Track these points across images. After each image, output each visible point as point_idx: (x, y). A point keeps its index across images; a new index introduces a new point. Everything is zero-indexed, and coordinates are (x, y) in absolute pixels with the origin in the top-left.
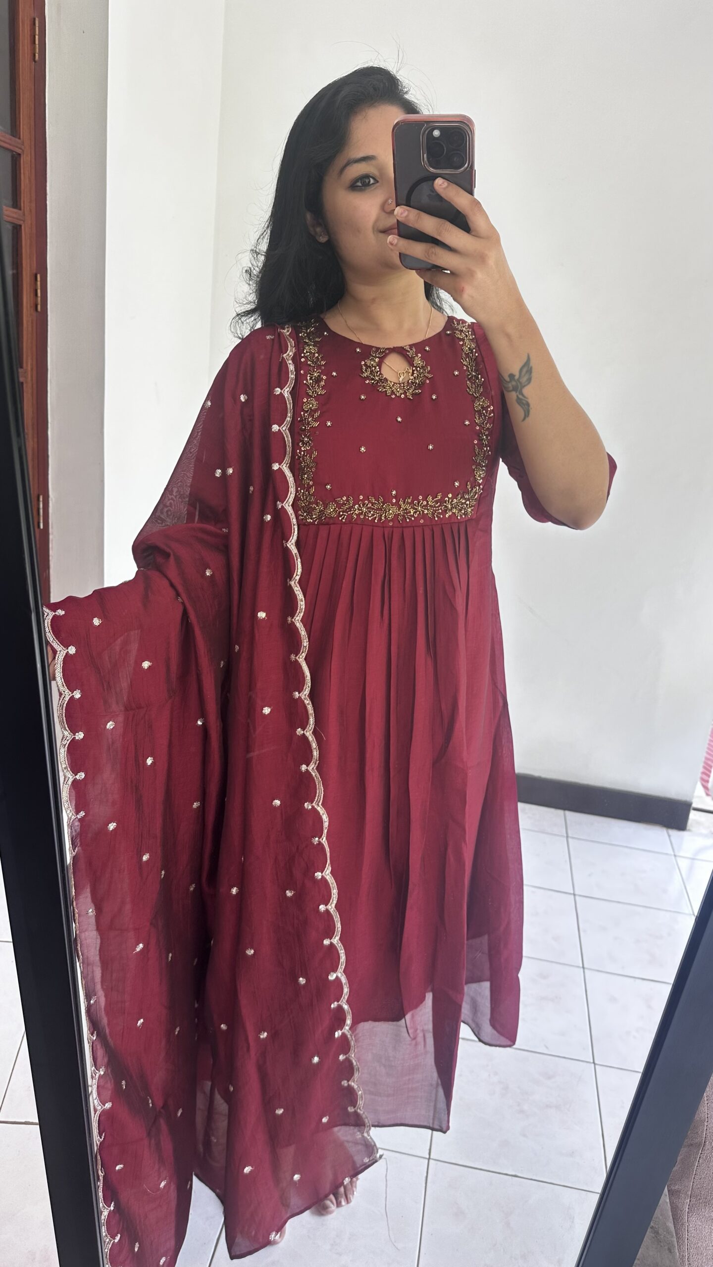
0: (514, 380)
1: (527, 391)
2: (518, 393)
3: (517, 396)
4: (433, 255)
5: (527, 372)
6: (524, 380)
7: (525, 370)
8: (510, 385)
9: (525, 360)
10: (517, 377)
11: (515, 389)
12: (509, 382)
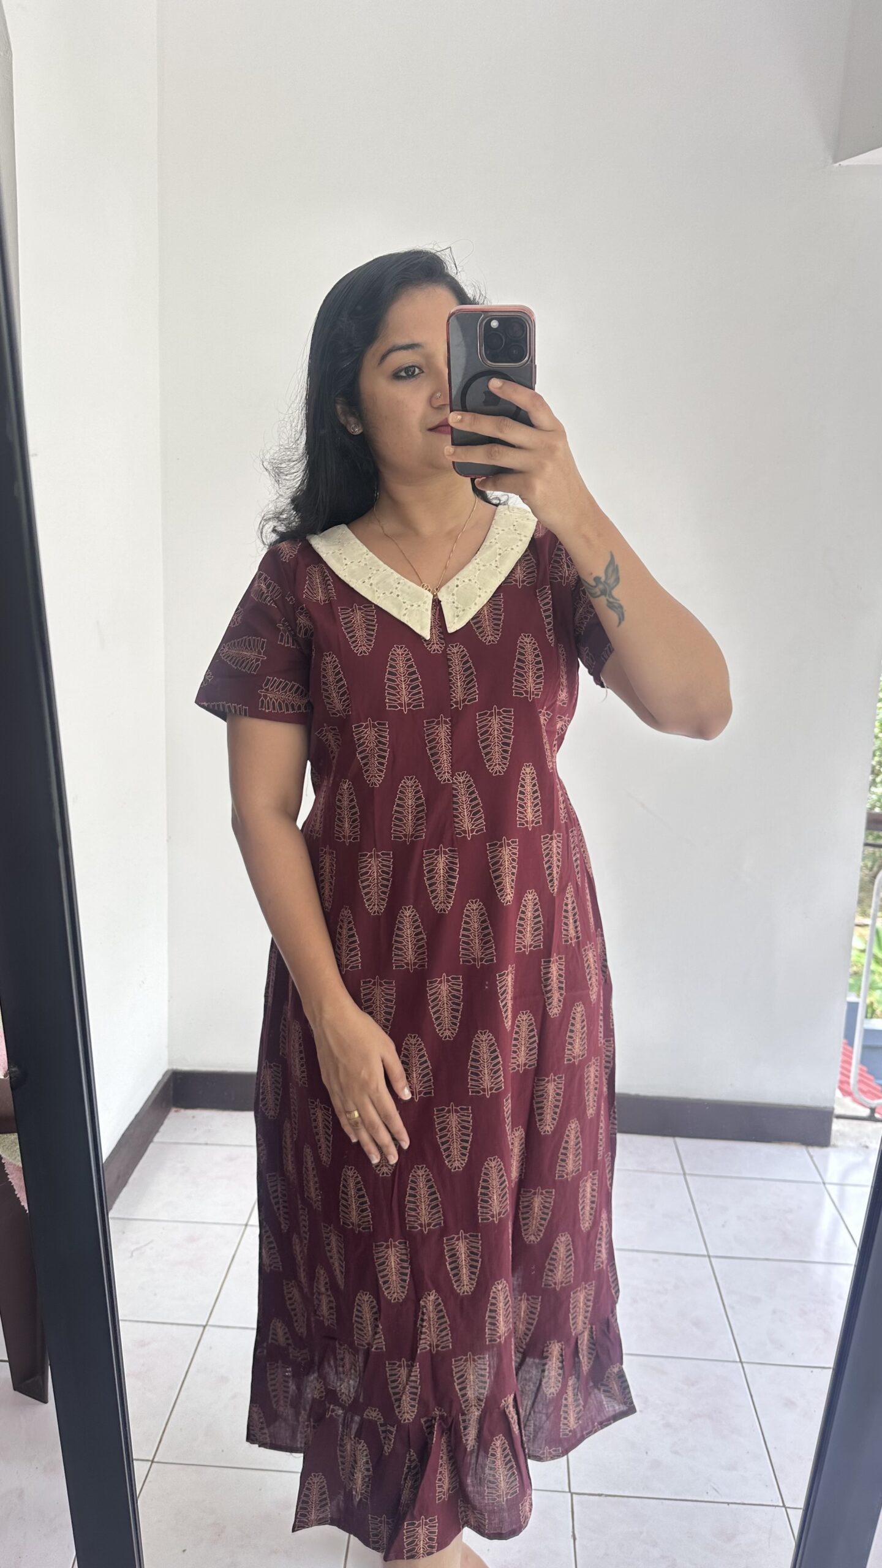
0: (601, 583)
1: (616, 592)
2: (607, 597)
3: (607, 600)
4: (497, 454)
5: (613, 571)
6: (611, 581)
7: (611, 569)
8: (597, 591)
9: (609, 559)
10: (603, 579)
11: (604, 593)
12: (595, 587)
